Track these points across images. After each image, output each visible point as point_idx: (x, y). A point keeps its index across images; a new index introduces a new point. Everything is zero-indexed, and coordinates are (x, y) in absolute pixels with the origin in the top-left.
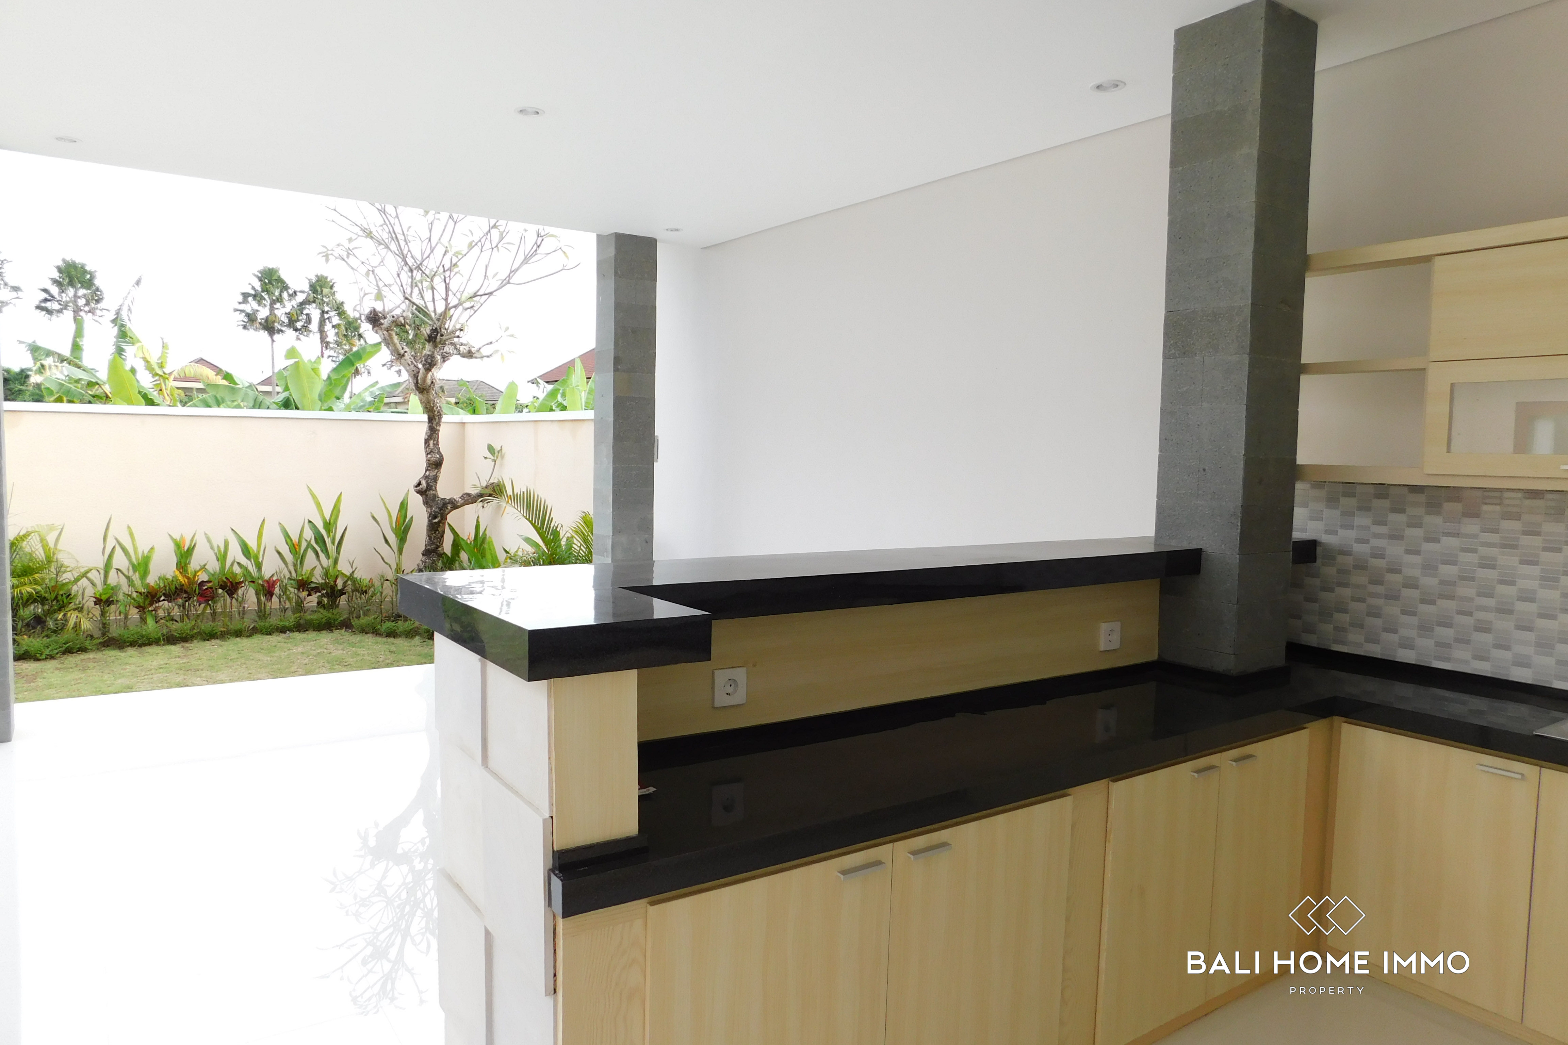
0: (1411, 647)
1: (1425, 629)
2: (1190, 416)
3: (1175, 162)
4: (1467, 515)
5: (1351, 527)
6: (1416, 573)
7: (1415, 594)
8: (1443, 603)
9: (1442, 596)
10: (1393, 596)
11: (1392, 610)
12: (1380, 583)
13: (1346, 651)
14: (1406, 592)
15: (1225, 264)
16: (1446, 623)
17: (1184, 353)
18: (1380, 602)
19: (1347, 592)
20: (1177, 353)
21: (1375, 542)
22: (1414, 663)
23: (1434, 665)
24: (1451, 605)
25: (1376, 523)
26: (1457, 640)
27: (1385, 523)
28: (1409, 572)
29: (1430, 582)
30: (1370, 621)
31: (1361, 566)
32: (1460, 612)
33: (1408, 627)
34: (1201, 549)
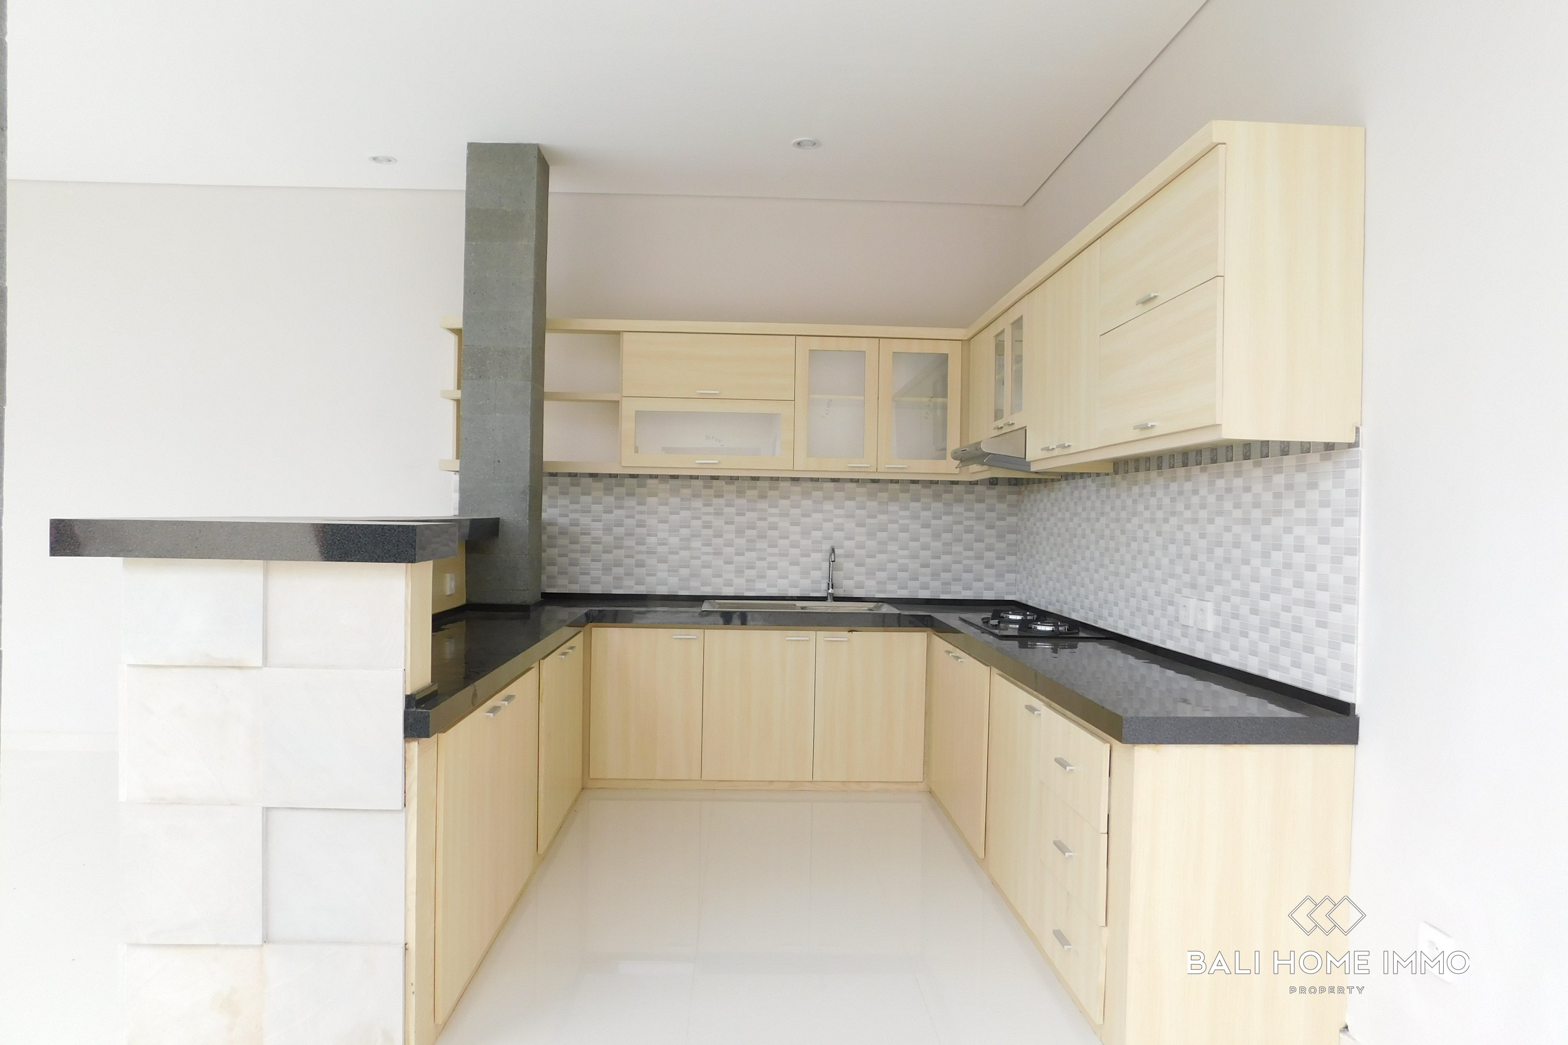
0: (598, 583)
1: (607, 570)
2: (486, 422)
3: (469, 237)
4: (628, 494)
5: (556, 507)
6: (600, 533)
7: (600, 547)
8: (616, 552)
9: (617, 547)
10: (585, 551)
11: (585, 560)
12: (577, 543)
13: (556, 592)
14: (594, 547)
15: (511, 318)
16: (619, 564)
17: (480, 377)
18: (578, 555)
19: (556, 551)
20: (474, 376)
21: (573, 516)
22: (600, 593)
23: (613, 593)
24: (621, 552)
25: (572, 502)
26: (626, 574)
27: (578, 503)
28: (594, 534)
29: (609, 539)
30: (572, 569)
31: (563, 533)
32: (627, 556)
33: (596, 570)
34: (499, 518)
